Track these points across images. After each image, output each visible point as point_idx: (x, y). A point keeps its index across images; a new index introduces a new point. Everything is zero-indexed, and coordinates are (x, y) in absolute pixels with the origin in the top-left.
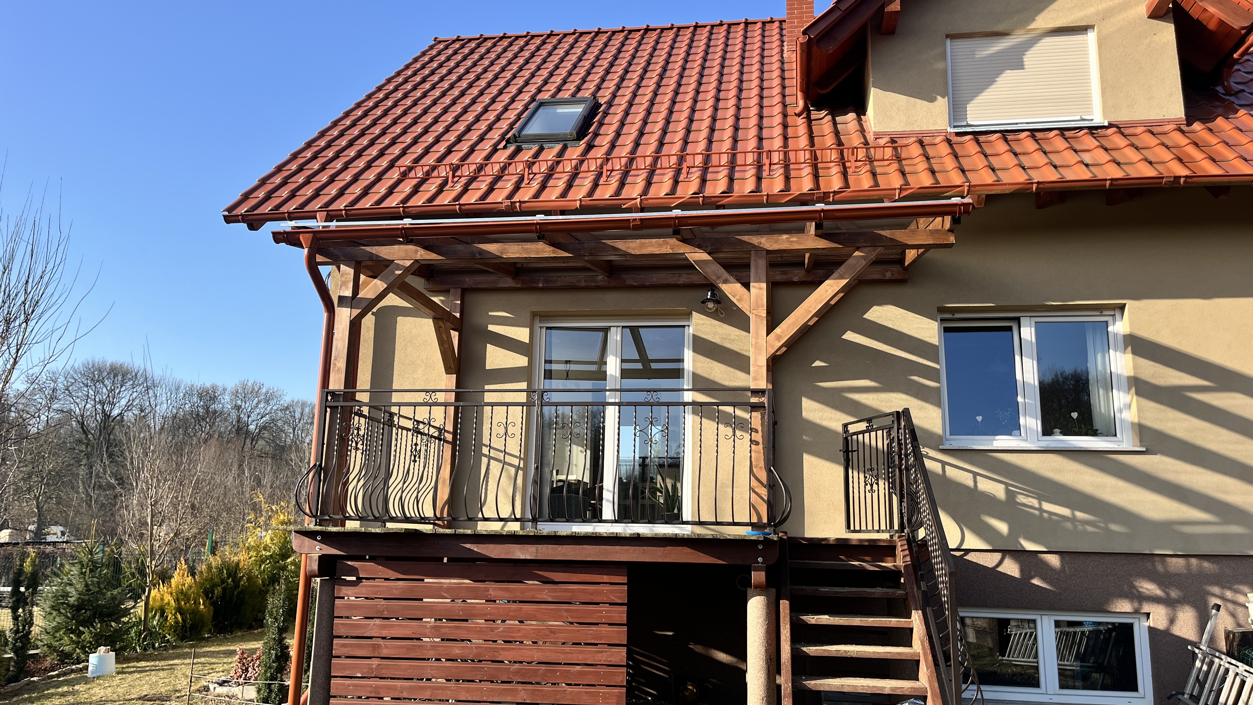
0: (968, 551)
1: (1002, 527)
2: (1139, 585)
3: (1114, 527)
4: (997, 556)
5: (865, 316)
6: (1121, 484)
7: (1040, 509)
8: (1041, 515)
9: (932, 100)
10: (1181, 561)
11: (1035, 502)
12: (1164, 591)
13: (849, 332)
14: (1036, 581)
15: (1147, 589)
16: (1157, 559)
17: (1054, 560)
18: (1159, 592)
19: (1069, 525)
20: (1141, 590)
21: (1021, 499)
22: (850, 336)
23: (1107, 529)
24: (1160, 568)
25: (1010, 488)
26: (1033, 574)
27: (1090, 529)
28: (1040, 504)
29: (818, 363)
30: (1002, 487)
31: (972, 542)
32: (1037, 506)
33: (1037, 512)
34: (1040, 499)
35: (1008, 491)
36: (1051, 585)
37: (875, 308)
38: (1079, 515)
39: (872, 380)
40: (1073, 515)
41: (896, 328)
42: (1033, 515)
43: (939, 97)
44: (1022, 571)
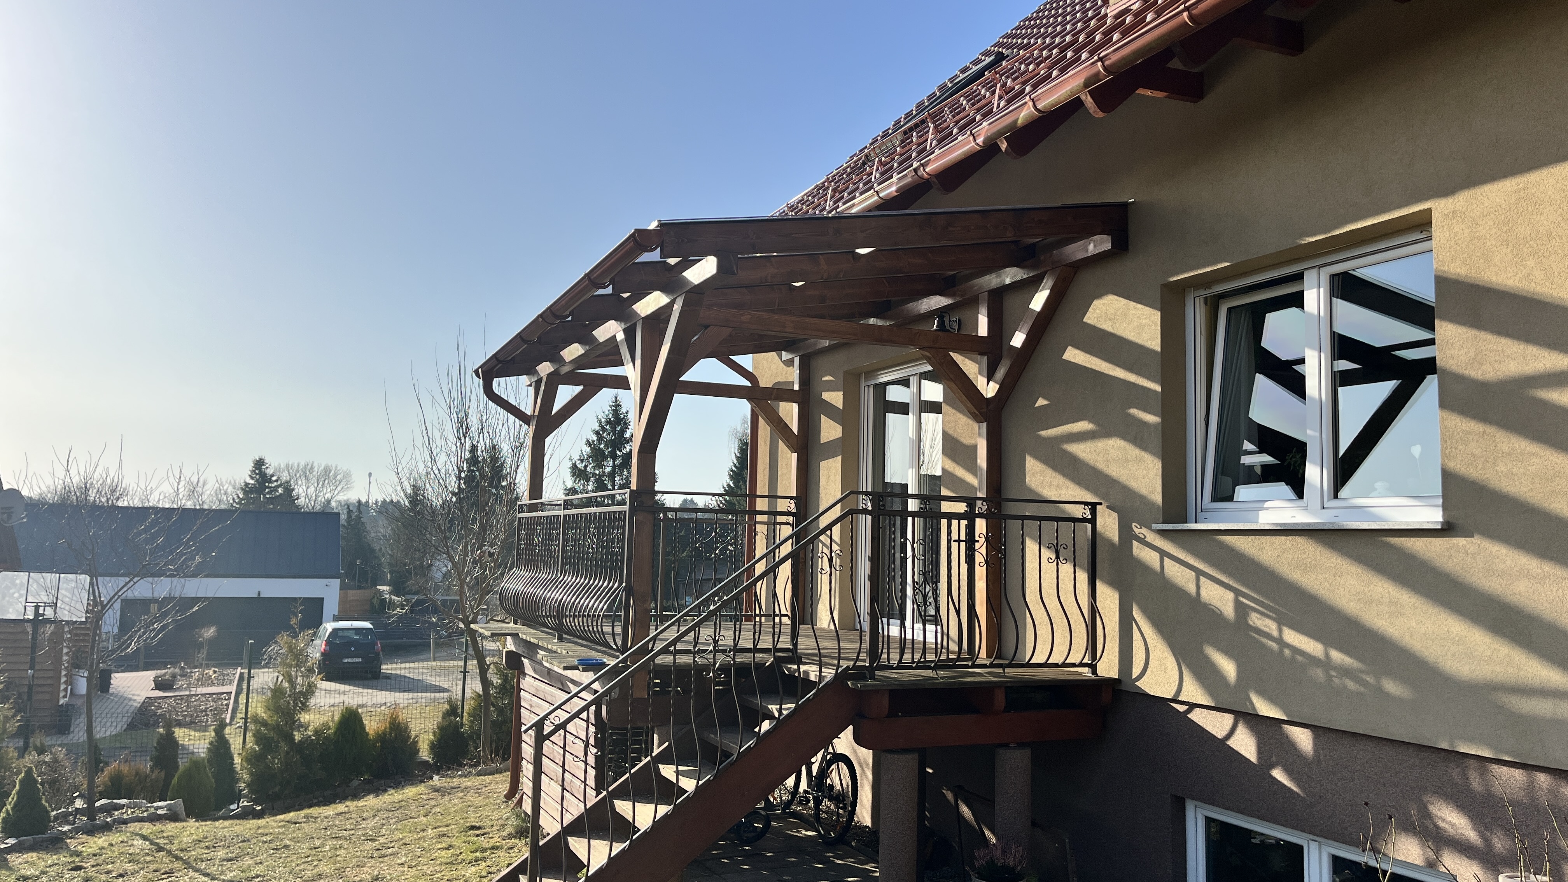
0: (1192, 706)
1: (1228, 668)
2: (1439, 814)
3: (1391, 687)
4: (1228, 720)
5: (1085, 321)
7: (1280, 641)
8: (1281, 652)
10: (1518, 775)
11: (1271, 627)
12: (1482, 835)
13: (1069, 347)
14: (1278, 774)
15: (1453, 825)
16: (1472, 763)
17: (1303, 738)
18: (1472, 835)
19: (1319, 674)
20: (1441, 824)
21: (1255, 620)
22: (1070, 354)
23: (1379, 691)
24: (1476, 784)
25: (1241, 599)
26: (1274, 759)
27: (1351, 685)
28: (1280, 631)
29: (1041, 402)
30: (1230, 596)
31: (1192, 689)
32: (1275, 634)
33: (1274, 646)
34: (1281, 622)
35: (1238, 605)
36: (1299, 785)
37: (1096, 303)
38: (1336, 655)
39: (1091, 421)
40: (1327, 655)
41: (1115, 332)
42: (1270, 650)
44: (1260, 751)
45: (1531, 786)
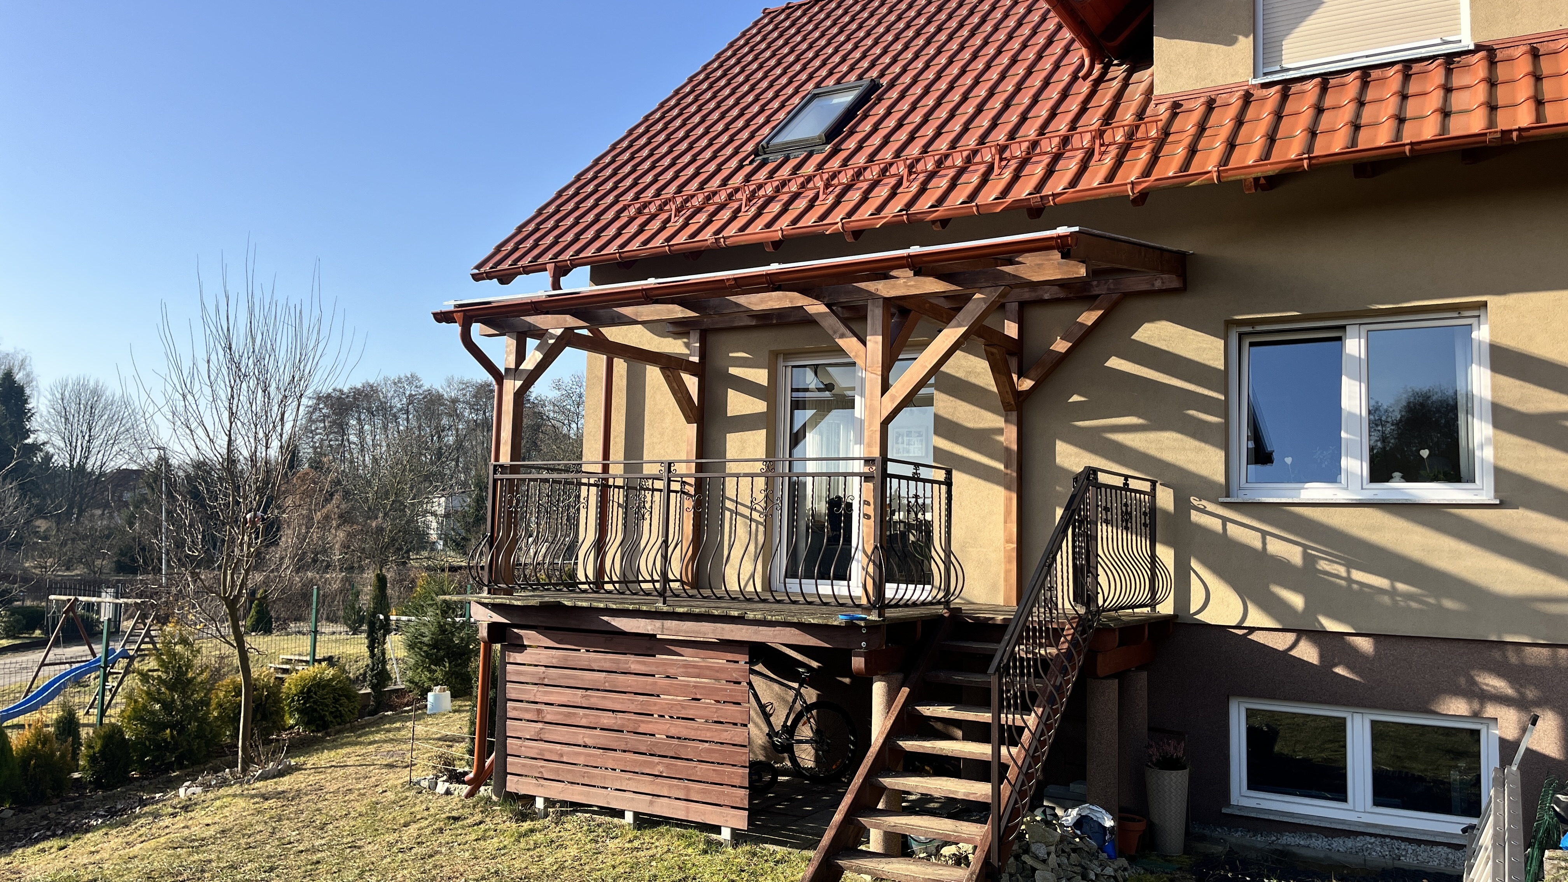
0: (1252, 630)
1: (1297, 601)
2: (1483, 681)
3: (1449, 604)
4: (1291, 637)
5: (1133, 337)
6: (1463, 547)
7: (1349, 579)
8: (1349, 586)
9: (1231, 41)
10: (1545, 651)
11: (1342, 570)
12: (1518, 691)
13: (1113, 357)
14: (1340, 670)
15: (1494, 687)
16: (1509, 647)
17: (1365, 644)
18: (1510, 692)
19: (1386, 599)
20: (1485, 687)
21: (1323, 565)
22: (1115, 363)
23: (1440, 607)
24: (1513, 658)
25: (1310, 551)
26: (1336, 660)
27: (1414, 605)
28: (1349, 572)
29: (1076, 398)
30: (1299, 549)
31: (1257, 618)
32: (1344, 574)
33: (1343, 583)
34: (1349, 565)
35: (1306, 556)
36: (1361, 676)
37: (1146, 325)
38: (1401, 586)
39: (1140, 417)
40: (1393, 587)
41: (1171, 350)
42: (1340, 586)
43: (1241, 38)
44: (1322, 656)
45: (1554, 657)
